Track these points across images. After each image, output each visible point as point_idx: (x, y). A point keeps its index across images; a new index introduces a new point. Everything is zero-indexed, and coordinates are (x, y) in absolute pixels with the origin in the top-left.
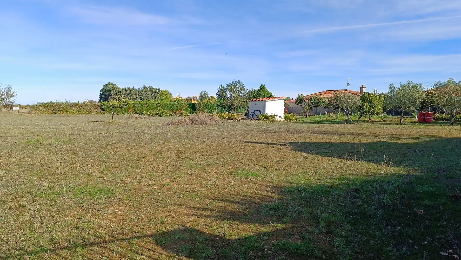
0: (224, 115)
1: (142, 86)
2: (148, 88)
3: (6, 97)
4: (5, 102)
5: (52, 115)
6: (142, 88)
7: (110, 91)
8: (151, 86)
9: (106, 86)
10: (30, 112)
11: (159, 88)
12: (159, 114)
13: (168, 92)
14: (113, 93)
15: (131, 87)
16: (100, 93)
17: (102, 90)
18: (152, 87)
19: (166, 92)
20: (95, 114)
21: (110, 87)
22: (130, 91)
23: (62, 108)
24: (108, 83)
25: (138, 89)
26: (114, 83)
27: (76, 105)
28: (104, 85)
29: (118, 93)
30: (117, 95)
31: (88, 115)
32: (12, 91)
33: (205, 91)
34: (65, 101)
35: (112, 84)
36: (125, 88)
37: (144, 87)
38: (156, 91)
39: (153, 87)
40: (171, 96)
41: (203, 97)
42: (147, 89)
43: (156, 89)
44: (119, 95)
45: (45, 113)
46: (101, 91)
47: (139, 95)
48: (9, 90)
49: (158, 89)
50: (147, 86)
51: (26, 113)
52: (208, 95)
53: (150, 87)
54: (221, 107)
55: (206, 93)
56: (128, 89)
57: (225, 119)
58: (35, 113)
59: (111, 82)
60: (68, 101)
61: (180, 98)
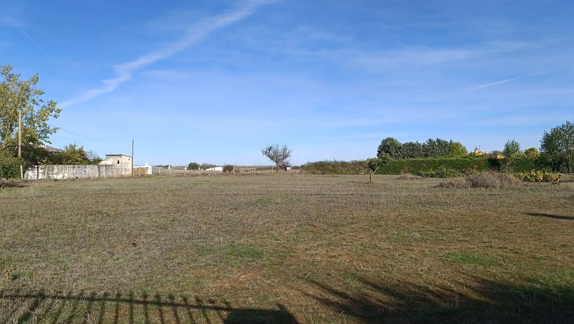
0: (535, 175)
1: (427, 139)
2: (436, 141)
3: (282, 157)
4: (281, 163)
5: (320, 175)
6: (428, 141)
7: (388, 147)
8: (439, 138)
9: (384, 142)
10: (301, 173)
11: (451, 141)
12: (440, 175)
13: (461, 145)
14: (392, 150)
15: (414, 142)
16: (378, 150)
17: (380, 146)
18: (441, 140)
19: (458, 145)
20: (364, 174)
21: (388, 143)
22: (412, 147)
23: (331, 168)
24: (387, 138)
25: (422, 144)
26: (394, 138)
27: (344, 164)
28: (382, 141)
29: (398, 149)
30: (397, 152)
31: (356, 175)
32: (287, 151)
33: (513, 141)
34: (334, 160)
35: (392, 139)
36: (407, 143)
37: (430, 140)
38: (446, 145)
39: (443, 140)
40: (464, 150)
41: (510, 149)
42: (434, 143)
43: (447, 142)
44: (399, 152)
45: (314, 173)
46: (378, 148)
47: (424, 151)
48: (285, 149)
49: (449, 142)
50: (435, 139)
51: (298, 173)
52: (519, 147)
53: (438, 141)
54: (542, 163)
55: (514, 143)
56: (411, 144)
57: (537, 181)
58: (306, 173)
59: (391, 137)
60: (336, 160)
61: (479, 152)
